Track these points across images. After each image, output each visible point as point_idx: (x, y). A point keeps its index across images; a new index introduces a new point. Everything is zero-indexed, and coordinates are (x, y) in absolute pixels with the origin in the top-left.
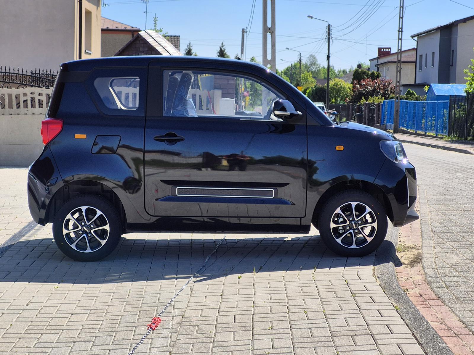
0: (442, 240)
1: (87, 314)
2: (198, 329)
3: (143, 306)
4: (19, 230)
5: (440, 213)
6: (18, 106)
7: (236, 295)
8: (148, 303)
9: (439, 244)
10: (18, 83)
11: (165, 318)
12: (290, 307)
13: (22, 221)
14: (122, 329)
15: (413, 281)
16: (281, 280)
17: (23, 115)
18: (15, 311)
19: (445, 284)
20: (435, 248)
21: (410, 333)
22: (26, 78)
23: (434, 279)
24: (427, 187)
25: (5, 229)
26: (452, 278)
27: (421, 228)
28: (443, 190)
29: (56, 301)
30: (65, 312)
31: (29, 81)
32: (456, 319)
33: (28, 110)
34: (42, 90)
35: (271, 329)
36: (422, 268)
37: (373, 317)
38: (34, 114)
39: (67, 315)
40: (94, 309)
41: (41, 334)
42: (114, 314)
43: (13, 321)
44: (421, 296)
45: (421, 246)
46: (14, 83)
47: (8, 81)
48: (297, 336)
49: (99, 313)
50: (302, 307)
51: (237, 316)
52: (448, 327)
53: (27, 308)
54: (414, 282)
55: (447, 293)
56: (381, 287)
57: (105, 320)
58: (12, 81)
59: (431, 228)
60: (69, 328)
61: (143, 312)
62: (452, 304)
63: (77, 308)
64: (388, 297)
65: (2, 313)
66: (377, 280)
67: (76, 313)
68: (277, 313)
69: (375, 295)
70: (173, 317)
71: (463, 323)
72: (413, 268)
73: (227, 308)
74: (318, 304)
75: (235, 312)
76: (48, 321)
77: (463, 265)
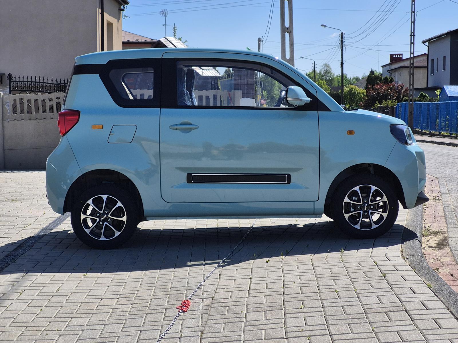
1: (116, 298)
2: (229, 310)
4: (47, 225)
8: (177, 287)
11: (195, 301)
12: (321, 288)
13: (50, 217)
14: (152, 311)
16: (309, 263)
17: (49, 119)
21: (446, 309)
22: (51, 87)
27: (445, 214)
30: (94, 297)
31: (54, 89)
35: (303, 308)
36: (450, 250)
37: (406, 294)
39: (96, 300)
40: (124, 294)
41: (71, 318)
42: (143, 298)
43: (43, 306)
44: (452, 275)
48: (330, 314)
49: (128, 297)
50: (332, 287)
51: (267, 297)
54: (443, 263)
57: (135, 304)
60: (99, 312)
61: (173, 295)
63: (106, 294)
64: (419, 276)
65: (31, 299)
66: (406, 261)
67: (105, 297)
68: (308, 293)
69: (406, 274)
70: (203, 299)
72: (440, 250)
73: (256, 289)
74: (348, 283)
75: (265, 293)
76: (77, 306)
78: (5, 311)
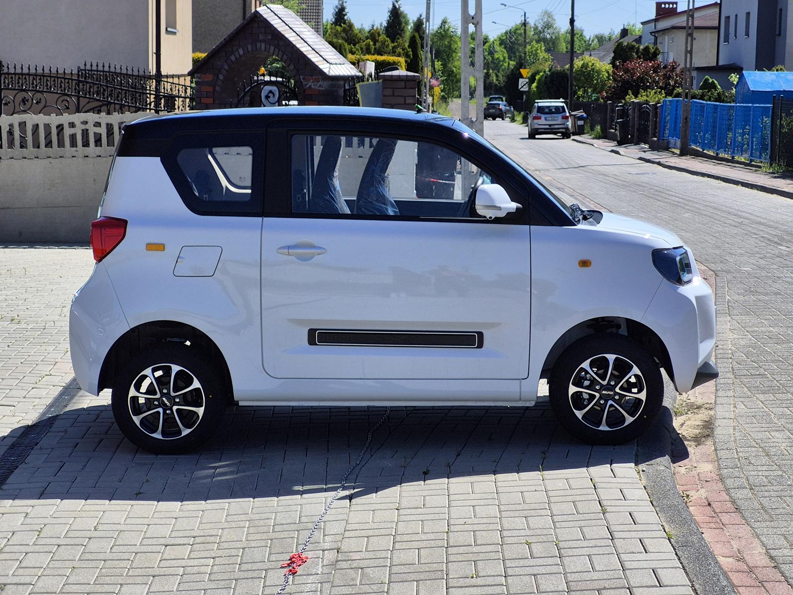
0: (746, 390)
2: (362, 574)
3: (275, 530)
5: (748, 331)
6: (61, 144)
7: (421, 508)
8: (284, 524)
9: (742, 399)
10: (57, 93)
11: (311, 554)
12: (505, 533)
14: (246, 574)
15: (699, 474)
16: (490, 479)
17: (69, 158)
18: (77, 541)
19: (748, 480)
20: (735, 407)
21: (689, 585)
22: (71, 84)
23: (731, 470)
24: (729, 277)
25: (51, 375)
26: (760, 468)
28: (755, 282)
29: (139, 521)
30: (154, 541)
31: (75, 89)
32: (761, 551)
33: (77, 151)
34: (100, 118)
35: (475, 576)
36: (713, 448)
37: (633, 553)
38: (87, 156)
40: (200, 536)
41: (120, 584)
42: (232, 545)
43: (75, 560)
45: (713, 402)
46: (50, 92)
47: (40, 90)
48: (515, 591)
49: (208, 543)
50: (523, 533)
51: (422, 551)
52: (748, 566)
53: (96, 534)
54: (699, 477)
55: (750, 499)
56: (647, 492)
57: (218, 557)
58: (47, 89)
59: (731, 365)
60: (163, 574)
61: (277, 541)
62: (757, 522)
63: (173, 535)
64: (656, 511)
65: (57, 545)
66: (640, 477)
67: (172, 543)
68: (484, 545)
69: (637, 509)
70: (323, 551)
71: (772, 558)
72: (699, 447)
73: (406, 534)
74: (548, 526)
75: (419, 542)
76: (129, 560)
77: (778, 442)
78: (17, 568)
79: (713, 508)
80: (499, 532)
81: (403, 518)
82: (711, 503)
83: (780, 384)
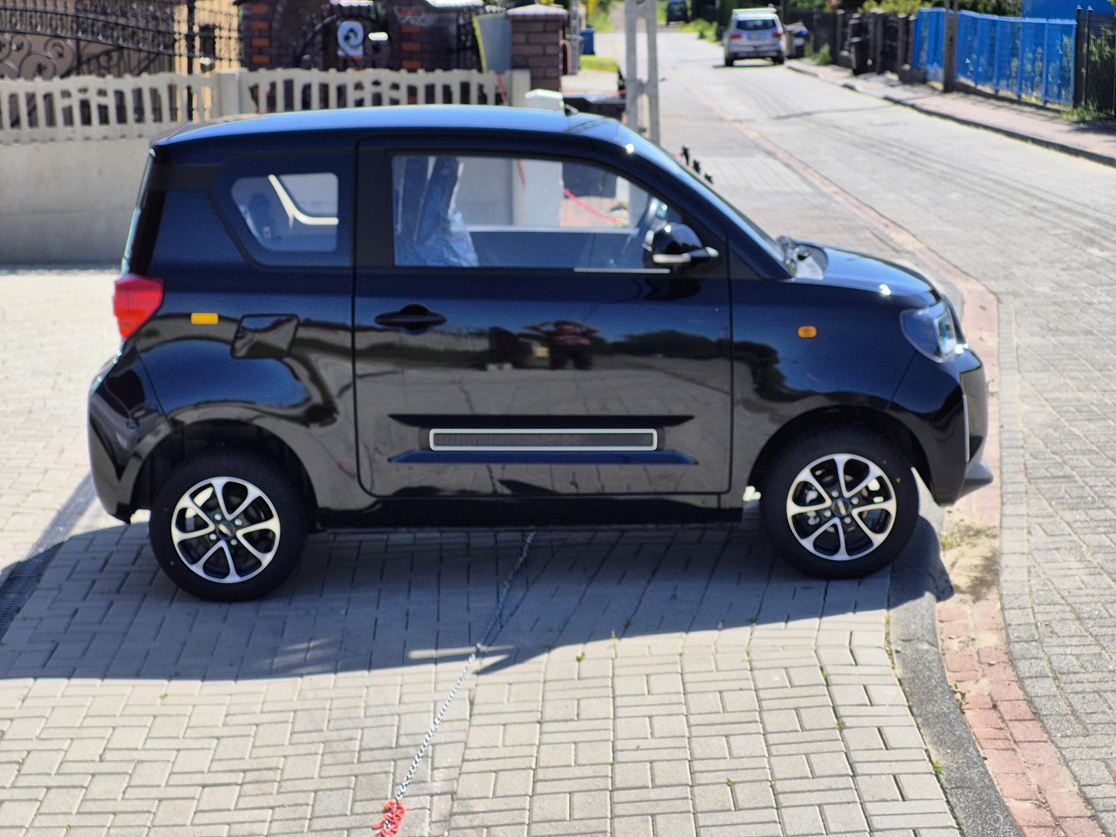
0: (1046, 503)
3: (361, 759)
5: (1046, 400)
6: (51, 121)
7: (573, 720)
8: (374, 749)
9: (1040, 520)
10: (45, 35)
11: (414, 802)
15: (978, 653)
16: (674, 668)
17: (63, 141)
18: (76, 780)
19: (1050, 663)
20: (1029, 533)
22: (65, 22)
23: (1026, 645)
24: (1018, 303)
26: (1067, 641)
28: (1055, 313)
29: (164, 744)
30: (186, 779)
32: (1072, 788)
33: (73, 131)
34: (105, 83)
36: (999, 606)
38: (89, 139)
39: (192, 792)
40: (253, 770)
42: (297, 785)
43: (71, 813)
45: (997, 523)
46: (36, 33)
47: (22, 30)
49: (264, 782)
51: (576, 797)
52: (1052, 815)
53: (102, 767)
55: (1054, 696)
56: (904, 691)
61: (364, 779)
62: (1064, 738)
63: (216, 766)
65: (44, 787)
66: (893, 663)
67: (211, 782)
68: (666, 786)
69: (890, 721)
70: (432, 795)
71: (1088, 801)
72: (977, 604)
73: (552, 767)
74: (758, 753)
75: (572, 782)
76: (149, 812)
77: (1093, 595)
79: (1000, 712)
80: (687, 762)
81: (546, 738)
82: (998, 703)
83: (1096, 493)
